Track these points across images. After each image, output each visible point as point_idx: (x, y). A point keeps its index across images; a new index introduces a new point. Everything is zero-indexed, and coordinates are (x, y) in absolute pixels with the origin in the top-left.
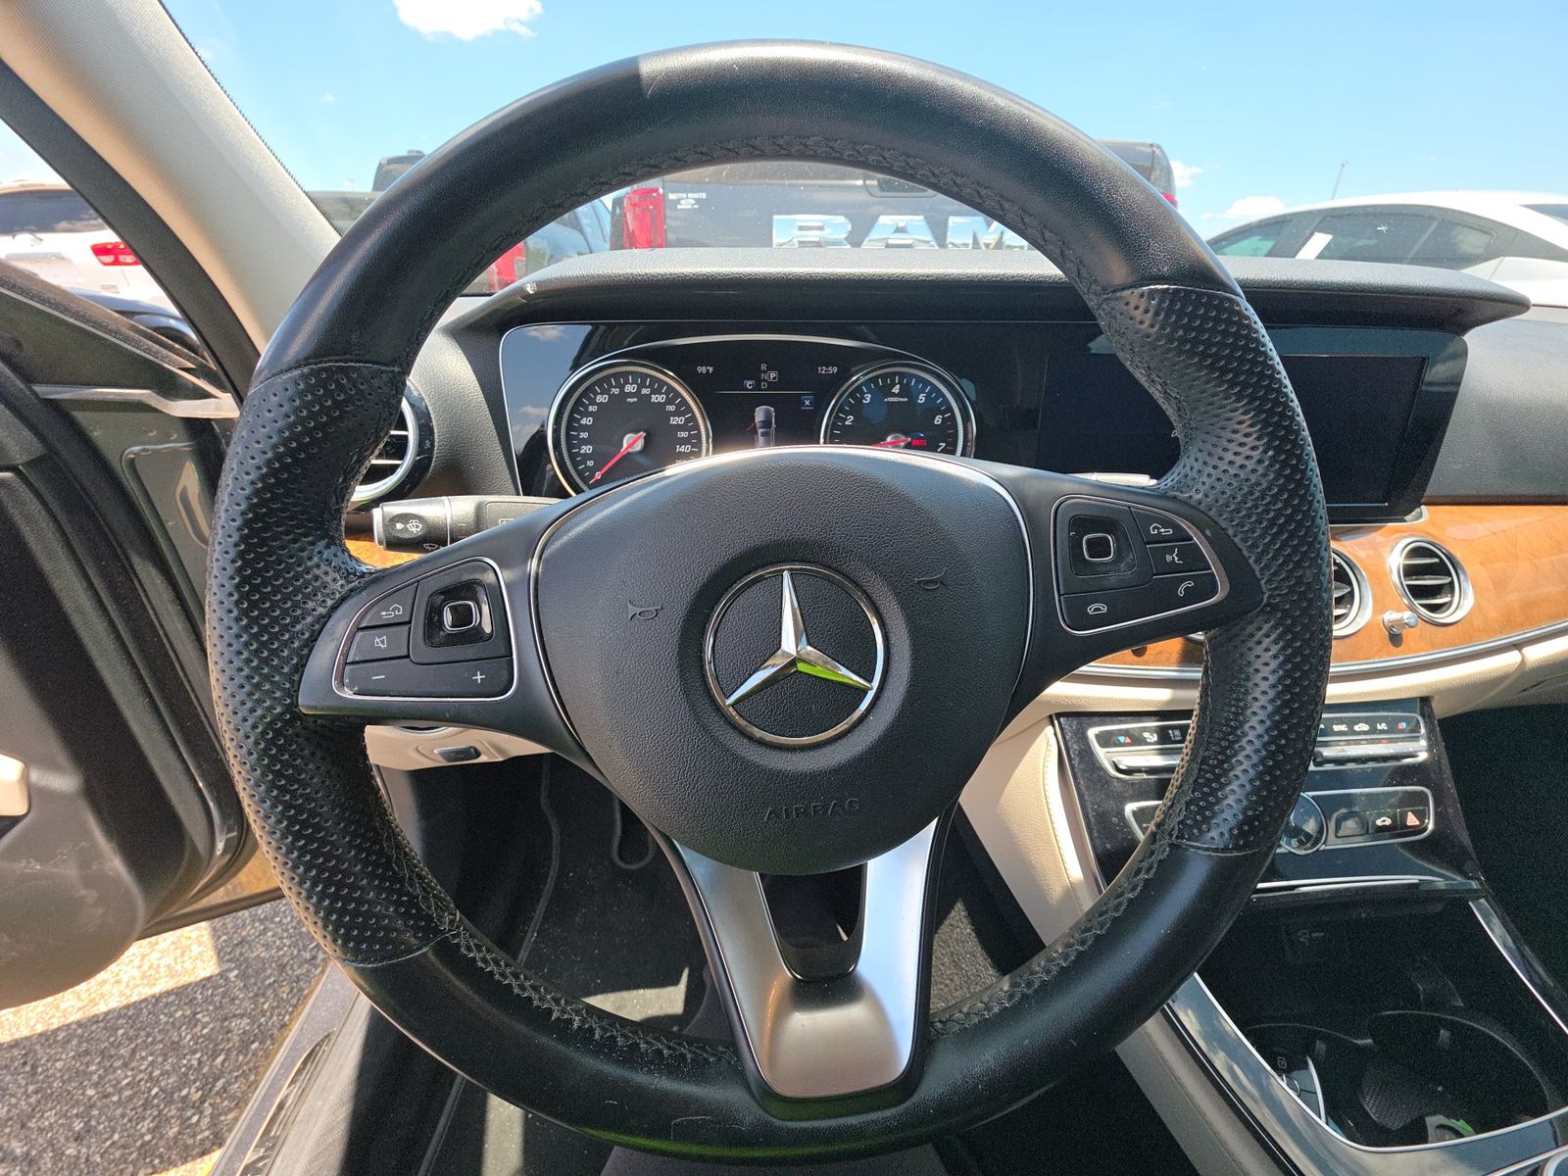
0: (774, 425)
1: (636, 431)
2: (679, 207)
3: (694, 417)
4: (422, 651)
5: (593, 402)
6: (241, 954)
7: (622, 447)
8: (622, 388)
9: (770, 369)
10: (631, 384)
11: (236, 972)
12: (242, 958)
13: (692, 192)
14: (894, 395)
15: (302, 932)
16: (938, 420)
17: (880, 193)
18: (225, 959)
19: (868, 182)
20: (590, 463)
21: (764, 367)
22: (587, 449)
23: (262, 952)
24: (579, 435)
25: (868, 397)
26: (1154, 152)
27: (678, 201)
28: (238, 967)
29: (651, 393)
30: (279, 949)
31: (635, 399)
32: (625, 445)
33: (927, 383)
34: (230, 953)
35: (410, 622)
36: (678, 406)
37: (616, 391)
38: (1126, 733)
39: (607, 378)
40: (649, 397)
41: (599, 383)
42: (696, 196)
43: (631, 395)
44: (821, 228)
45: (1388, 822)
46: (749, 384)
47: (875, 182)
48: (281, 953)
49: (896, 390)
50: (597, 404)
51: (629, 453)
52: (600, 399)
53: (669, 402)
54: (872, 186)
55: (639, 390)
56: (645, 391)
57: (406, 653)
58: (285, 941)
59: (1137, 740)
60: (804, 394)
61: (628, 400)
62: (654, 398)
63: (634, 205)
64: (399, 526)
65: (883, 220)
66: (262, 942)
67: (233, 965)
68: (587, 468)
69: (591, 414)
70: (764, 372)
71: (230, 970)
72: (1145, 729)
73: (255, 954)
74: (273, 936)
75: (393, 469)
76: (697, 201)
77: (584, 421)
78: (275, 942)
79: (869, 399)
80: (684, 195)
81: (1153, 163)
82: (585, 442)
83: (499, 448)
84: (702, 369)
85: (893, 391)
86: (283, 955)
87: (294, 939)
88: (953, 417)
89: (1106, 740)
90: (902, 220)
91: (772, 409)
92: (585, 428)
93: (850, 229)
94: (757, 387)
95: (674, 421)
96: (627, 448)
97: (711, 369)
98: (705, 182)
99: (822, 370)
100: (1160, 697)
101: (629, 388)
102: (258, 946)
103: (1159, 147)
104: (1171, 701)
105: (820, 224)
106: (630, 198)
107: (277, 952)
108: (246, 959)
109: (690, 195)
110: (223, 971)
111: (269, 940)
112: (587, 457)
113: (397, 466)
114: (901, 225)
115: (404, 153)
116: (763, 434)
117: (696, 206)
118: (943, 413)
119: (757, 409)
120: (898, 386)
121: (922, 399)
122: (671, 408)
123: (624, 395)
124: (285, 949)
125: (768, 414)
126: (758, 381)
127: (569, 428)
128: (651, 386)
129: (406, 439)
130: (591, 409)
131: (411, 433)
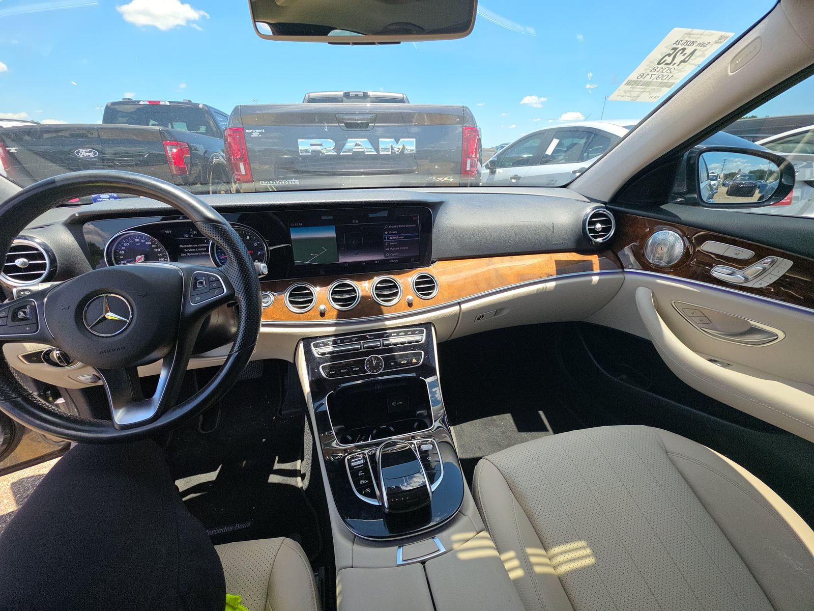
1: (140, 255)
2: (252, 136)
4: (10, 323)
5: (123, 246)
8: (134, 241)
9: (193, 230)
17: (346, 129)
19: (340, 124)
22: (123, 262)
24: (119, 257)
26: (465, 110)
27: (251, 133)
29: (145, 241)
31: (139, 244)
35: (7, 317)
36: (156, 245)
37: (132, 241)
38: (323, 343)
39: (126, 237)
40: (145, 243)
41: (123, 239)
42: (260, 131)
43: (137, 242)
44: (321, 145)
45: (406, 362)
46: (186, 236)
47: (344, 124)
50: (125, 246)
52: (125, 244)
53: (153, 244)
54: (342, 126)
55: (140, 241)
56: (142, 241)
57: (5, 324)
59: (326, 344)
61: (137, 244)
62: (147, 243)
63: (230, 135)
64: (22, 293)
65: (350, 141)
69: (123, 250)
70: (191, 231)
72: (329, 341)
76: (260, 133)
77: (121, 252)
80: (254, 131)
81: (465, 114)
82: (122, 260)
84: (166, 232)
89: (316, 346)
92: (121, 255)
93: (334, 145)
94: (190, 236)
95: (156, 250)
96: (138, 261)
97: (171, 232)
100: (332, 329)
101: (136, 240)
103: (467, 108)
104: (336, 331)
105: (321, 143)
109: (257, 131)
117: (260, 136)
118: (257, 242)
121: (248, 237)
122: (154, 246)
123: (134, 243)
126: (190, 234)
127: (115, 255)
128: (145, 239)
129: (45, 263)
130: (123, 248)
131: (47, 261)
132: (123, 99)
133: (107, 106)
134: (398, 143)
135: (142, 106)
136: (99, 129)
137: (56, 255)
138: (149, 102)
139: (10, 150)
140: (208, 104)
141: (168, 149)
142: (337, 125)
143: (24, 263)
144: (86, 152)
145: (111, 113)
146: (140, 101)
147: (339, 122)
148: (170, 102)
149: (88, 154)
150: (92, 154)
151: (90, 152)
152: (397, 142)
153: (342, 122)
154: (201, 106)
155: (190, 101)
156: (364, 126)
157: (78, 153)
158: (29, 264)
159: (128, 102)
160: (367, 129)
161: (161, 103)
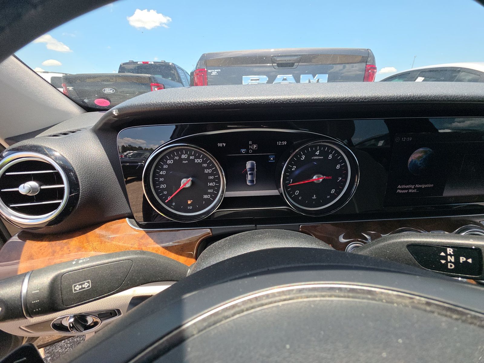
0: (255, 170)
1: (187, 177)
2: (212, 74)
3: (216, 169)
5: (166, 163)
6: (52, 350)
7: (181, 186)
8: (180, 157)
9: (253, 143)
10: (185, 154)
11: (50, 358)
12: (52, 352)
13: (216, 70)
14: (317, 156)
15: (74, 341)
16: (338, 167)
17: (278, 68)
18: (47, 352)
19: (273, 64)
20: (165, 193)
21: (250, 143)
22: (163, 186)
23: (59, 350)
24: (159, 179)
25: (304, 157)
26: (369, 51)
27: (212, 72)
28: (51, 356)
29: (195, 158)
30: (66, 348)
31: (187, 162)
32: (182, 185)
33: (333, 149)
34: (48, 350)
36: (208, 164)
37: (177, 158)
39: (172, 152)
40: (194, 160)
41: (169, 154)
42: (217, 70)
43: (185, 160)
44: (258, 80)
46: (243, 151)
47: (276, 64)
48: (66, 350)
49: (317, 153)
50: (167, 164)
51: (184, 188)
52: (169, 162)
53: (204, 162)
54: (275, 66)
55: (189, 157)
56: (191, 158)
58: (68, 345)
60: (270, 155)
61: (183, 162)
62: (196, 161)
63: (198, 74)
65: (279, 76)
66: (60, 345)
67: (49, 355)
68: (164, 195)
69: (165, 169)
70: (251, 145)
71: (48, 357)
73: (57, 351)
74: (64, 343)
75: (56, 206)
76: (217, 72)
77: (161, 173)
78: (64, 345)
79: (304, 158)
80: (213, 71)
81: (368, 55)
82: (163, 183)
83: (120, 187)
84: (220, 145)
85: (316, 153)
86: (67, 351)
87: (71, 344)
88: (346, 165)
90: (285, 76)
91: (254, 162)
92: (162, 176)
93: (268, 80)
94: (247, 152)
95: (207, 171)
96: (183, 186)
97: (224, 145)
98: (220, 66)
99: (279, 143)
101: (183, 156)
102: (58, 347)
103: (370, 50)
105: (258, 78)
106: (196, 72)
107: (65, 350)
108: (54, 352)
109: (215, 70)
110: (46, 357)
111: (62, 344)
112: (164, 189)
113: (59, 204)
114: (285, 78)
115: (128, 62)
116: (250, 174)
117: (217, 74)
118: (340, 163)
119: (247, 162)
120: (319, 151)
121: (330, 156)
122: (205, 165)
123: (181, 160)
124: (68, 348)
125: (252, 165)
126: (248, 149)
127: (154, 176)
128: (194, 155)
129: (63, 189)
130: (165, 167)
131: (65, 185)
132: (129, 61)
133: (121, 65)
134: (314, 78)
135: (139, 65)
136: (116, 76)
137: (78, 177)
138: (143, 62)
139: (69, 88)
140: (174, 63)
141: (153, 88)
142: (271, 65)
143: (33, 189)
144: (109, 90)
145: (122, 69)
146: (137, 62)
147: (273, 63)
148: (154, 62)
149: (110, 91)
150: (111, 91)
151: (111, 90)
152: (314, 76)
153: (275, 63)
154: (170, 64)
155: (165, 61)
156: (291, 65)
157: (104, 90)
158: (41, 189)
159: (132, 63)
160: (292, 68)
161: (149, 63)
